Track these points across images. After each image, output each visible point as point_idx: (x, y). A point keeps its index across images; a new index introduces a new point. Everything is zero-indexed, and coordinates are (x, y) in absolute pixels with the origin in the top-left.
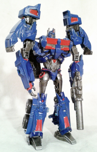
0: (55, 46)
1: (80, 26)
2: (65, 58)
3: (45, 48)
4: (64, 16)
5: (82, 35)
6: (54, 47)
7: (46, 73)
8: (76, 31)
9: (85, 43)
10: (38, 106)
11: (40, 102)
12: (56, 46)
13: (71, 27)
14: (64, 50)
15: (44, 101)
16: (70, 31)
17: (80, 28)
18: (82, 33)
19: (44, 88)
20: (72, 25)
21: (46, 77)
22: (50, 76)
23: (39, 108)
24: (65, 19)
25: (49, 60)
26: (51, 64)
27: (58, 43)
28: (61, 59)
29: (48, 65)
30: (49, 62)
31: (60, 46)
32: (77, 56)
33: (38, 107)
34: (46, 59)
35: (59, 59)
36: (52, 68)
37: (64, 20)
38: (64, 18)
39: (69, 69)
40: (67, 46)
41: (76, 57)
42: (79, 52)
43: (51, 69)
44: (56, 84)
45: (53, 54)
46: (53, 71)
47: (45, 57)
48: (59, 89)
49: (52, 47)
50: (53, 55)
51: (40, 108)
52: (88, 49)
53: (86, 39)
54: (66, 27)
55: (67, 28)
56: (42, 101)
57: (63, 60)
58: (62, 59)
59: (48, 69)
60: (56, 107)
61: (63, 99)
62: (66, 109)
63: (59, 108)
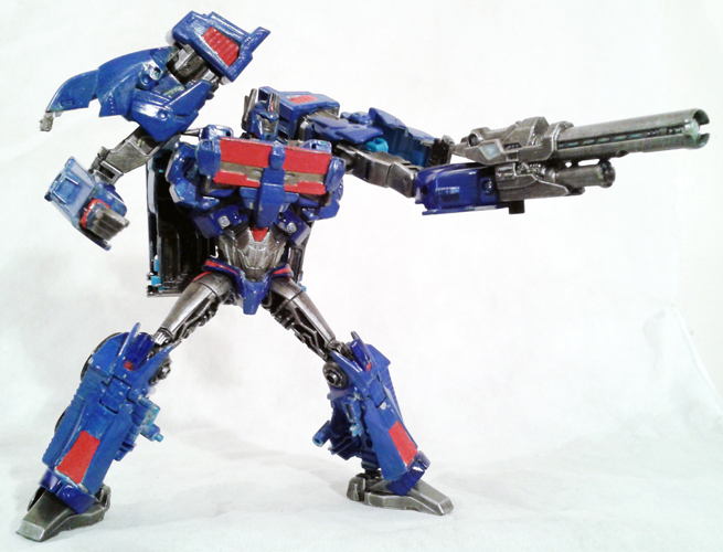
0: (259, 174)
3: (212, 181)
6: (254, 177)
12: (262, 172)
14: (302, 192)
25: (239, 231)
26: (243, 244)
27: (269, 164)
28: (291, 228)
29: (230, 247)
30: (237, 235)
31: (283, 174)
34: (224, 221)
35: (281, 225)
36: (247, 262)
40: (316, 176)
43: (241, 267)
44: (293, 320)
45: (251, 206)
46: (250, 275)
47: (217, 216)
48: (314, 329)
49: (244, 177)
50: (249, 212)
58: (297, 227)
59: (230, 263)
60: (348, 407)
61: (368, 367)
62: (386, 397)
63: (361, 402)
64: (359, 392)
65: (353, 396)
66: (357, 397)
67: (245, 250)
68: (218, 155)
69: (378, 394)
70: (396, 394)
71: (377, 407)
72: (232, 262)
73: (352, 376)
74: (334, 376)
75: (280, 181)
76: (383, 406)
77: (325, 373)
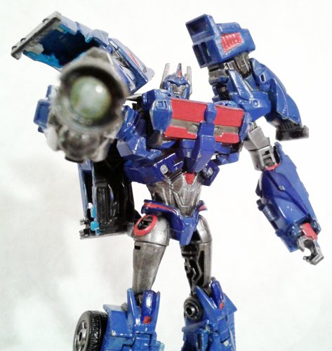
0: (195, 127)
1: (251, 55)
2: (219, 167)
3: (164, 135)
4: (191, 34)
5: (267, 83)
6: (192, 131)
7: (159, 218)
8: (244, 76)
9: (283, 107)
10: (128, 338)
11: (138, 321)
12: (199, 127)
13: (226, 68)
14: (224, 141)
15: (150, 320)
16: (227, 80)
17: (254, 64)
18: (262, 77)
19: (153, 271)
20: (228, 60)
21: (158, 231)
22: (175, 230)
23: (131, 346)
24: (199, 43)
25: (173, 175)
26: (178, 187)
27: (205, 119)
28: (210, 172)
29: (167, 190)
30: (173, 180)
31: (213, 127)
32: (267, 153)
33: (129, 342)
34: (164, 169)
35: (205, 170)
36: (182, 202)
37: (196, 48)
38: (194, 40)
39: (259, 202)
40: (233, 128)
41: (265, 157)
42: (268, 138)
43: (177, 206)
44: (194, 256)
45: (189, 155)
46: (184, 212)
47: (159, 165)
48: (203, 270)
49: (186, 131)
50: (186, 160)
51: (137, 344)
52: (290, 121)
53: (280, 93)
54: (206, 70)
55: (210, 71)
56: (146, 319)
57: (216, 171)
58: (214, 170)
59: (167, 204)
60: (199, 336)
61: (221, 305)
62: (229, 337)
63: (210, 335)
64: (210, 325)
65: (204, 328)
66: (207, 329)
67: (179, 192)
68: (171, 113)
69: (225, 331)
70: (236, 335)
71: (222, 342)
72: (169, 203)
73: (206, 309)
74: (193, 310)
75: (211, 133)
76: (226, 343)
77: (185, 306)
